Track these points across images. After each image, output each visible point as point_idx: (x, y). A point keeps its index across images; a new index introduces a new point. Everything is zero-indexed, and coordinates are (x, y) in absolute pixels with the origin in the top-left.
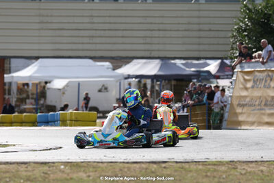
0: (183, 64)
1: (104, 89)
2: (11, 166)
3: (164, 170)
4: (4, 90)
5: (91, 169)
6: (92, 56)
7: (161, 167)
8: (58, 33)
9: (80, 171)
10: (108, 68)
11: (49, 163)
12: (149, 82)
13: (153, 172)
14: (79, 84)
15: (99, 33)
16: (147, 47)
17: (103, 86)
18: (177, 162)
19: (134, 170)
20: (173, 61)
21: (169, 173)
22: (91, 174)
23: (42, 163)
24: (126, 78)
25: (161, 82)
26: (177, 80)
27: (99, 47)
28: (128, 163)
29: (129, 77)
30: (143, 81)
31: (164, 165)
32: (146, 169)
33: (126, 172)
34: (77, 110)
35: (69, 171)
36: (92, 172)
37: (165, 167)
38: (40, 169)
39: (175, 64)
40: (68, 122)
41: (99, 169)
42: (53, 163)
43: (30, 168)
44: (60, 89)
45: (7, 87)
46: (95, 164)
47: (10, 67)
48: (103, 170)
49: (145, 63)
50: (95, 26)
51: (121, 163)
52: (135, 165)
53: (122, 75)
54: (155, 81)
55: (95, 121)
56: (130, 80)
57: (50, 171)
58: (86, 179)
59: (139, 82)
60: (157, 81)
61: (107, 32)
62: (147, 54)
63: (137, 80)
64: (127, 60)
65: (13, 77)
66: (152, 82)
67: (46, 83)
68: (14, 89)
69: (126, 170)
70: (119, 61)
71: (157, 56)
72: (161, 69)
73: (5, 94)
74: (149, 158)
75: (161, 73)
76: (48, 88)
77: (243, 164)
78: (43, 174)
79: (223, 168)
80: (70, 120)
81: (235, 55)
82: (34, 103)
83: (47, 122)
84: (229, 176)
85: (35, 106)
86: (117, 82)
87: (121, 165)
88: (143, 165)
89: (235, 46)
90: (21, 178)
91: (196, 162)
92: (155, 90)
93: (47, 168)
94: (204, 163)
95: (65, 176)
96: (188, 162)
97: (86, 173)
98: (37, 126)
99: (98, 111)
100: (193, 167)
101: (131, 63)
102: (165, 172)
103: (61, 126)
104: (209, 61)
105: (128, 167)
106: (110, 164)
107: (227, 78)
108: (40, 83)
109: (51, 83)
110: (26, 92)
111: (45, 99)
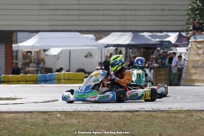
0: (149, 36)
1: (89, 55)
2: (19, 114)
3: (137, 117)
4: (13, 56)
5: (81, 117)
6: (80, 30)
7: (134, 115)
8: (53, 12)
9: (73, 118)
10: (92, 39)
11: (48, 112)
12: (123, 49)
13: (128, 119)
14: (70, 52)
15: (85, 12)
16: (123, 23)
17: (89, 53)
18: (146, 111)
19: (114, 117)
20: (142, 34)
21: (141, 119)
22: (81, 120)
23: (43, 112)
24: (106, 47)
25: (133, 50)
26: (143, 48)
27: (85, 23)
28: (109, 112)
29: (108, 46)
30: (119, 49)
31: (137, 113)
32: (123, 116)
33: (108, 119)
35: (64, 118)
36: (82, 119)
37: (137, 115)
38: (42, 116)
39: (143, 36)
40: (62, 81)
41: (88, 117)
42: (52, 112)
43: (34, 116)
44: (55, 56)
45: (14, 54)
46: (84, 112)
47: (17, 39)
48: (90, 118)
49: (120, 35)
50: (81, 7)
51: (104, 111)
52: (115, 113)
53: (103, 44)
54: (128, 49)
55: (83, 80)
56: (109, 48)
57: (50, 118)
58: (77, 124)
59: (116, 49)
60: (130, 49)
61: (91, 11)
62: (122, 28)
63: (114, 48)
64: (107, 33)
65: (19, 46)
66: (126, 49)
67: (45, 51)
68: (20, 55)
69: (108, 117)
70: (100, 33)
71: (129, 30)
72: (132, 40)
73: (13, 59)
74: (125, 108)
75: (132, 43)
76: (46, 55)
77: (197, 112)
78: (44, 121)
79: (182, 116)
80: (64, 79)
81: (190, 29)
82: (35, 66)
83: (46, 81)
84: (187, 121)
85: (36, 69)
86: (99, 49)
87: (104, 113)
88: (120, 113)
89: (189, 22)
90: (27, 124)
91: (161, 111)
92: (128, 56)
93: (47, 116)
94: (168, 112)
95: (61, 122)
96: (155, 111)
97: (77, 120)
98: (38, 84)
99: (85, 73)
100: (159, 114)
101: (110, 35)
102: (138, 119)
103: (57, 84)
104: (170, 34)
105: (109, 115)
106: (95, 113)
107: (184, 47)
108: (40, 51)
109: (49, 51)
110: (30, 57)
111: (44, 63)
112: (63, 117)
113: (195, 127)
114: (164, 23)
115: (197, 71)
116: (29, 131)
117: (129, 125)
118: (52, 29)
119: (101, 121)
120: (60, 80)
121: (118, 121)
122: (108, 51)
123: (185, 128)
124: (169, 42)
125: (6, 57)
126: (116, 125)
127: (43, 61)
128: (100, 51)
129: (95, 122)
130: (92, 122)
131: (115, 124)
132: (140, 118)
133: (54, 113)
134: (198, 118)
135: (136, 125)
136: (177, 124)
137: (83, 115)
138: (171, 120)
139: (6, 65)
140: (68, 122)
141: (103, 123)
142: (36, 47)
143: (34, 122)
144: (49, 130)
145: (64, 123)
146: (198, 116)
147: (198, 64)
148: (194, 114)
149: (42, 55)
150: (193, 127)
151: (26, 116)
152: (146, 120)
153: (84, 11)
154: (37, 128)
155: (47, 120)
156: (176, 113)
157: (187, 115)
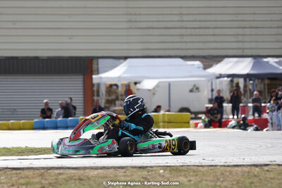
0: (276, 62)
1: (195, 89)
2: (108, 170)
3: (267, 173)
4: (93, 91)
5: (191, 174)
6: (183, 55)
7: (264, 170)
8: (147, 32)
9: (180, 176)
10: (199, 68)
11: (147, 167)
12: (241, 81)
13: (255, 176)
14: (169, 85)
15: (189, 32)
16: (240, 45)
17: (195, 86)
18: (279, 165)
19: (236, 174)
20: (265, 60)
21: (272, 176)
22: (192, 178)
23: (140, 167)
24: (218, 78)
25: (254, 81)
26: (269, 79)
27: (189, 46)
28: (228, 166)
29: (220, 76)
30: (236, 80)
31: (266, 168)
32: (249, 172)
33: (228, 176)
34: (169, 111)
36: (193, 176)
37: (267, 171)
38: (139, 173)
39: (268, 62)
40: (161, 124)
41: (200, 173)
42: (152, 167)
43: (128, 173)
44: (149, 90)
45: (95, 88)
46: (195, 168)
47: (98, 68)
48: (204, 175)
49: (237, 62)
50: (185, 24)
51: (221, 166)
52: (237, 168)
53: (214, 74)
54: (248, 80)
55: (189, 123)
56: (222, 79)
57: (149, 175)
58: (187, 183)
59: (232, 81)
60: (250, 80)
61: (197, 30)
62: (240, 53)
63: (229, 79)
64: (218, 59)
65: (101, 78)
66: (245, 81)
67: (136, 83)
68: (103, 90)
69: (227, 174)
70: (209, 60)
71: (249, 54)
72: (253, 68)
73: (93, 95)
74: (249, 160)
75: (254, 72)
76: (138, 89)
78: (142, 180)
80: (163, 122)
86: (208, 81)
87: (222, 168)
88: (244, 168)
92: (248, 89)
93: (146, 173)
97: (187, 177)
99: (191, 113)
101: (222, 62)
102: (268, 175)
105: (230, 171)
109: (141, 84)
110: (116, 93)
112: (167, 174)
117: (258, 184)
118: (145, 55)
119: (218, 179)
120: (158, 123)
121: (242, 179)
122: (221, 83)
125: (84, 92)
126: (240, 185)
128: (210, 83)
129: (211, 181)
130: (206, 181)
131: (238, 183)
133: (155, 168)
135: (266, 185)
137: (194, 172)
139: (84, 103)
141: (222, 181)
142: (124, 78)
149: (133, 88)
151: (117, 172)
152: (280, 177)
153: (189, 30)
155: (146, 178)
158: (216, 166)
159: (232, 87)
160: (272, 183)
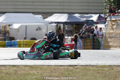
0: (79, 16)
1: (39, 29)
3: (77, 69)
5: (39, 69)
7: (75, 68)
9: (33, 70)
11: (16, 65)
12: (62, 25)
13: (71, 71)
14: (26, 26)
16: (62, 7)
17: (39, 27)
18: (82, 66)
19: (61, 69)
20: (74, 15)
22: (39, 71)
23: (13, 66)
24: (50, 23)
25: (68, 25)
26: (75, 24)
28: (57, 66)
29: (52, 23)
30: (59, 25)
31: (76, 67)
32: (67, 69)
36: (40, 70)
37: (77, 68)
38: (13, 68)
40: (22, 45)
42: (19, 66)
43: (7, 68)
44: (16, 29)
46: (41, 66)
48: (45, 70)
49: (60, 16)
51: (53, 66)
52: (61, 67)
53: (48, 22)
54: (65, 25)
56: (52, 24)
58: (37, 74)
59: (57, 25)
60: (66, 25)
62: (62, 11)
63: (56, 24)
66: (64, 25)
67: (9, 26)
69: (57, 69)
71: (66, 12)
72: (68, 19)
74: (67, 63)
75: (68, 21)
76: (10, 29)
77: (116, 67)
78: (14, 71)
79: (107, 69)
80: (23, 45)
81: (107, 12)
82: (3, 36)
83: (11, 46)
84: (110, 72)
85: (4, 38)
86: (46, 25)
87: (54, 67)
89: (106, 7)
90: (3, 73)
91: (92, 66)
92: (65, 29)
93: (16, 68)
94: (96, 66)
95: (26, 72)
96: (88, 66)
97: (36, 71)
98: (6, 47)
100: (91, 68)
102: (77, 70)
103: (18, 47)
104: (93, 15)
106: (48, 66)
107: (102, 24)
108: (6, 26)
109: (12, 26)
111: (9, 34)
113: (116, 76)
114: (90, 8)
115: (112, 40)
116: (5, 78)
120: (21, 45)
121: (64, 72)
122: (52, 26)
123: (110, 77)
124: (92, 21)
127: (8, 32)
128: (46, 26)
129: (49, 73)
131: (62, 74)
132: (79, 70)
133: (20, 66)
134: (117, 71)
136: (104, 75)
138: (100, 72)
140: (31, 72)
141: (54, 73)
142: (4, 23)
143: (8, 72)
144: (18, 78)
145: (28, 73)
146: (117, 69)
147: (112, 35)
148: (114, 68)
149: (8, 29)
150: (115, 77)
152: (83, 71)
154: (10, 76)
155: (16, 71)
156: (102, 67)
157: (109, 69)
158: (51, 66)
159: (57, 28)
160: (79, 74)
